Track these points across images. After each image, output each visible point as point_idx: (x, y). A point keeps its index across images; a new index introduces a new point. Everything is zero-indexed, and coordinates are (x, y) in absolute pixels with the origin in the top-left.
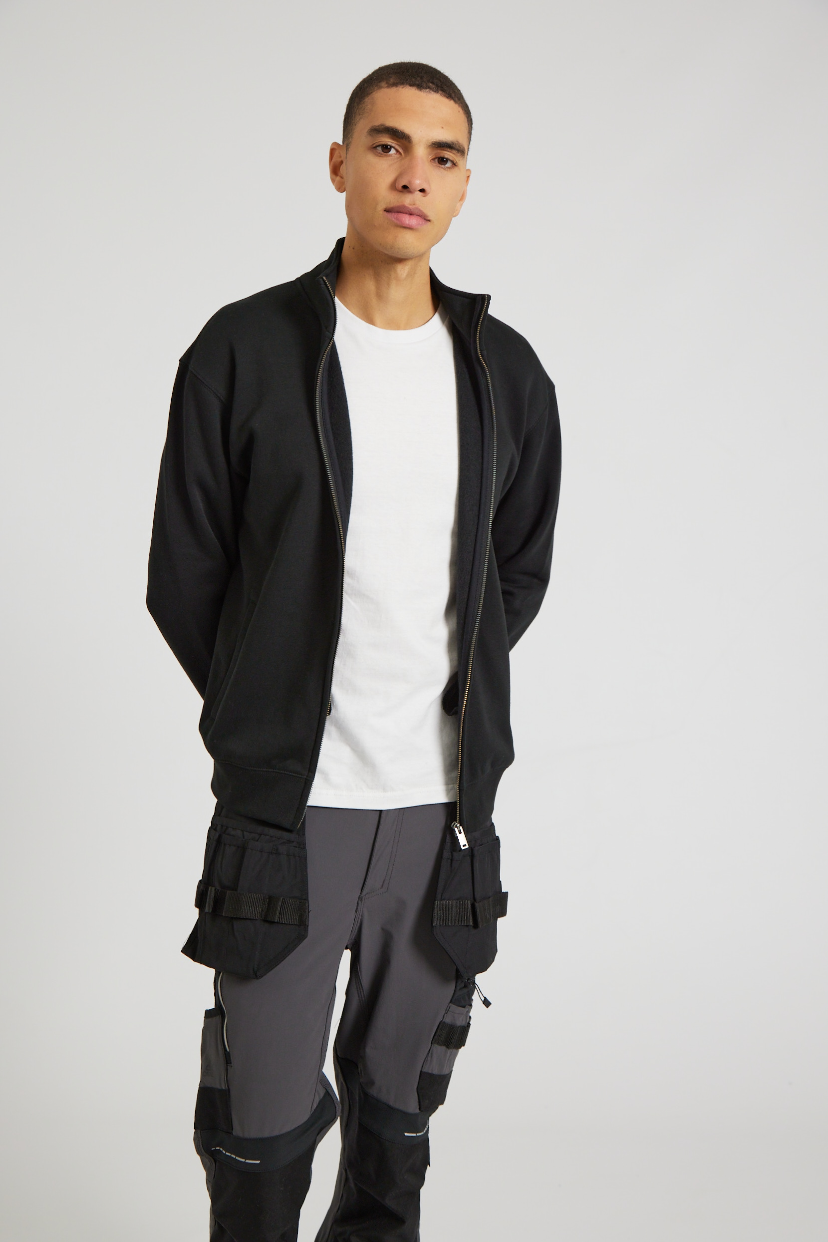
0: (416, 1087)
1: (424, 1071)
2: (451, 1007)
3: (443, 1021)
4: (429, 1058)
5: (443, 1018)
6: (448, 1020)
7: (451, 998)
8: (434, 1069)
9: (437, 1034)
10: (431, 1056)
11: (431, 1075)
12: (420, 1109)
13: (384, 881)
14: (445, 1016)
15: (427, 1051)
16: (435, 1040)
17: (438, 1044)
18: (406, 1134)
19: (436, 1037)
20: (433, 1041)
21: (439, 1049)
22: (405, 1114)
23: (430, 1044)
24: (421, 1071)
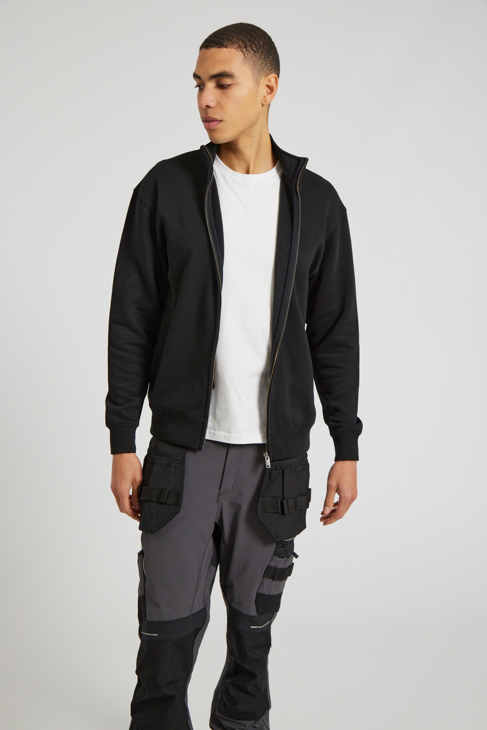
0: (254, 602)
1: (259, 592)
2: (274, 558)
3: (270, 565)
4: (262, 585)
5: (269, 564)
6: (272, 564)
7: (274, 551)
8: (265, 591)
9: (266, 572)
10: (263, 585)
11: (263, 595)
12: (257, 613)
13: (233, 485)
14: (271, 562)
15: (261, 581)
16: (265, 575)
17: (267, 578)
18: (252, 627)
19: (265, 574)
20: (264, 576)
21: (268, 581)
22: (250, 616)
23: (262, 578)
24: (257, 593)
